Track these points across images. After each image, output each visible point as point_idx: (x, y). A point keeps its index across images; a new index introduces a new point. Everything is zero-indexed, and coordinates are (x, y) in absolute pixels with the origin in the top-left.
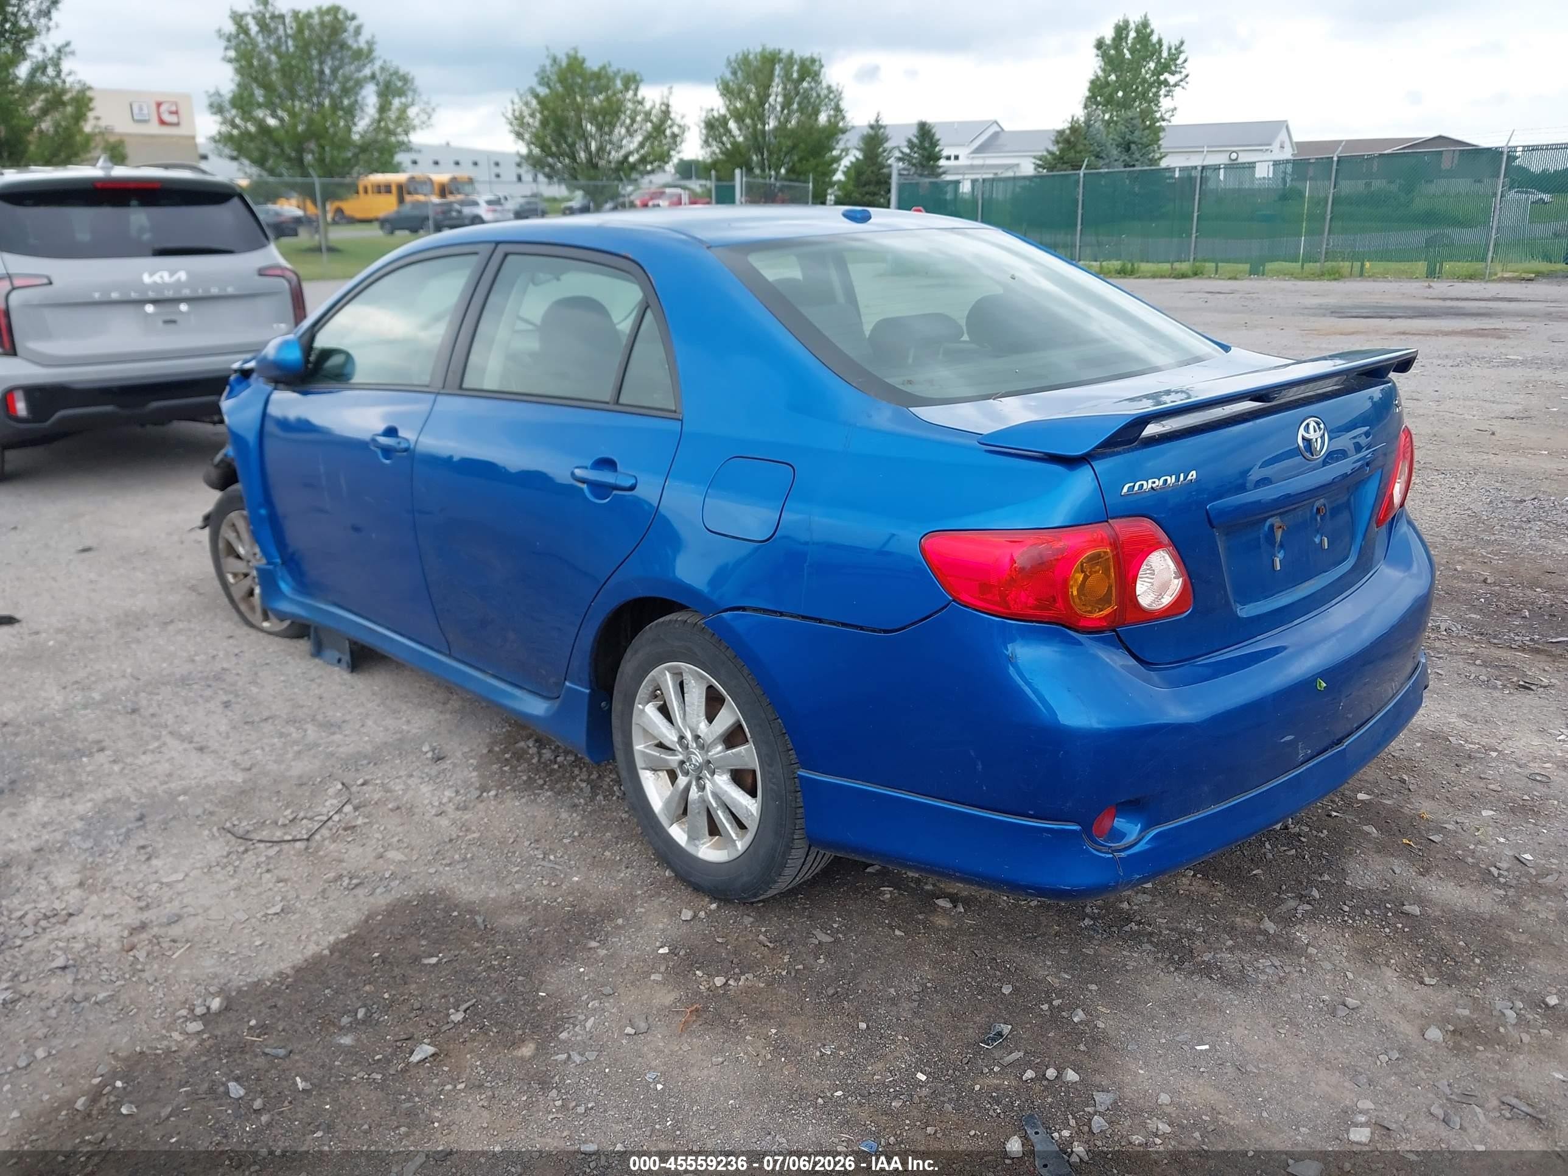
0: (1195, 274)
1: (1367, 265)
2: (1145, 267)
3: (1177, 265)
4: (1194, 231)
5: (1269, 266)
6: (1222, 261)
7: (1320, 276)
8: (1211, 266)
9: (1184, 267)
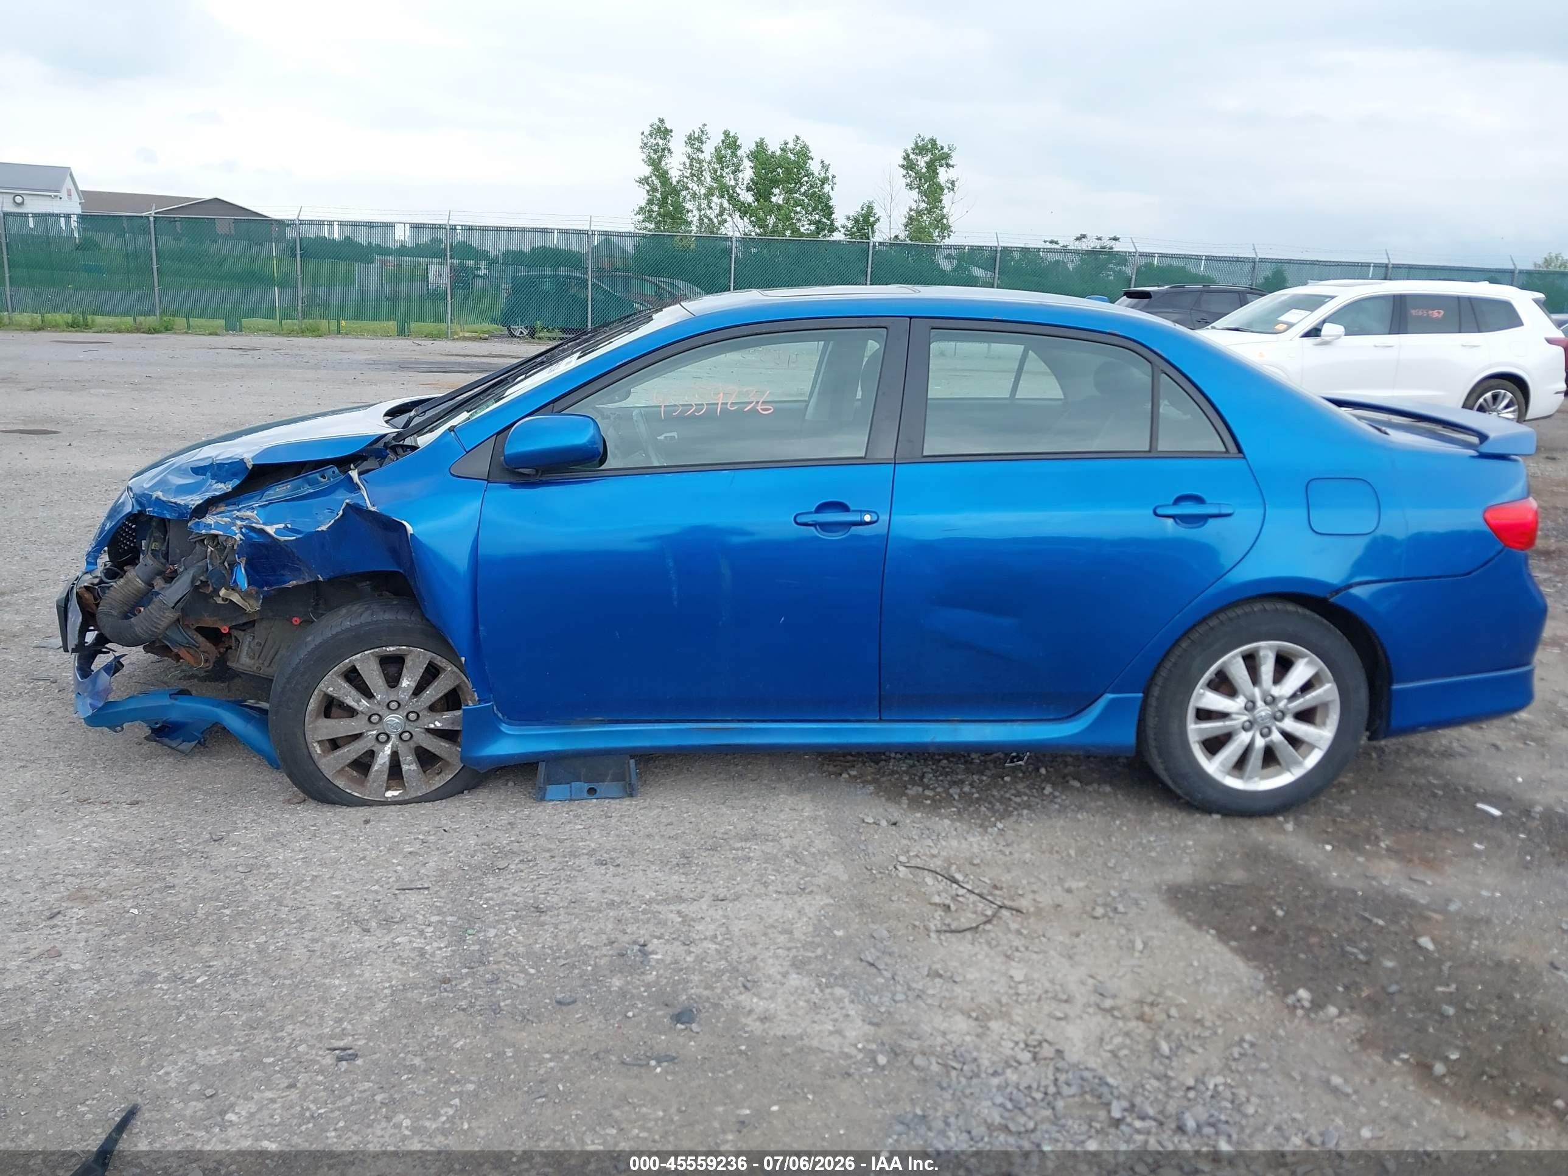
0: (167, 329)
1: (343, 323)
2: (99, 319)
3: (140, 319)
4: (156, 284)
5: (245, 321)
6: (194, 317)
7: (302, 333)
8: (181, 322)
9: (151, 320)
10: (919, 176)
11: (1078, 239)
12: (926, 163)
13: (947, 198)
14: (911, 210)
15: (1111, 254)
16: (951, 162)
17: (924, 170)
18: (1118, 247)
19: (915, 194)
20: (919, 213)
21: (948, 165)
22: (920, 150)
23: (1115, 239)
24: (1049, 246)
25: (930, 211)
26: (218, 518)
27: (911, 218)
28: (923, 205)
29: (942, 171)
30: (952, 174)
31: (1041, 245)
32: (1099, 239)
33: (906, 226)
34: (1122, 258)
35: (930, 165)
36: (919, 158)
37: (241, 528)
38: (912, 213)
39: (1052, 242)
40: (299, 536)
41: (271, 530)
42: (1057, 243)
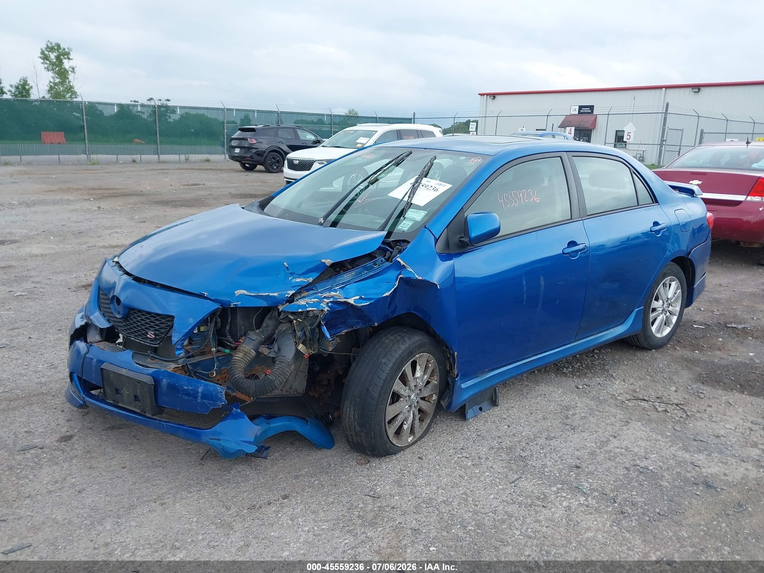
10: (53, 64)
11: (149, 100)
12: (55, 57)
13: (71, 76)
14: (50, 82)
15: (167, 107)
16: (71, 57)
17: (54, 60)
18: (170, 104)
19: (51, 74)
20: (55, 84)
21: (69, 59)
22: (51, 49)
23: (168, 100)
24: (133, 103)
25: (62, 83)
26: (307, 300)
27: (51, 87)
28: (57, 80)
29: (65, 61)
30: (72, 63)
31: (129, 102)
32: (160, 100)
33: (49, 91)
34: (173, 110)
35: (58, 58)
36: (50, 53)
37: (327, 303)
38: (51, 84)
39: (135, 101)
40: (372, 301)
41: (351, 301)
42: (137, 102)
